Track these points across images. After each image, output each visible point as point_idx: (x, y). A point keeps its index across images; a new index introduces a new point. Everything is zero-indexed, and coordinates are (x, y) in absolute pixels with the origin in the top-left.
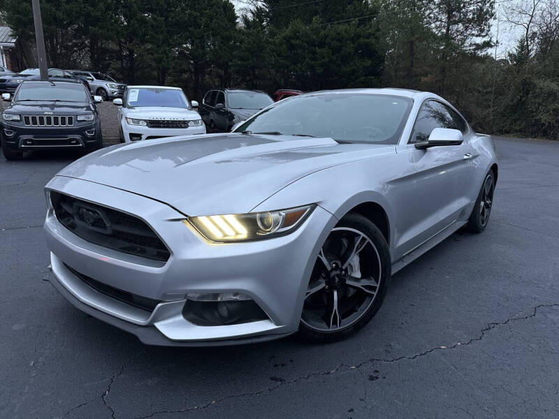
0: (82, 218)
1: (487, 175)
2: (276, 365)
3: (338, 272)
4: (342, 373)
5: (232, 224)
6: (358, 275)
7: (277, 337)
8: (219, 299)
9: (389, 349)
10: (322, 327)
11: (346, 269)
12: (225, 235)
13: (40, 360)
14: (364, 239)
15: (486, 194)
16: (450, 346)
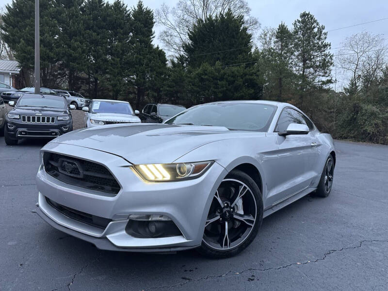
0: (63, 168)
1: (328, 158)
2: (186, 271)
3: (228, 209)
4: (230, 276)
5: (160, 170)
6: (241, 212)
7: (187, 248)
8: (150, 219)
9: (262, 263)
10: (217, 247)
11: (234, 207)
12: (156, 178)
13: (26, 263)
14: (245, 188)
15: (329, 171)
16: (303, 263)
